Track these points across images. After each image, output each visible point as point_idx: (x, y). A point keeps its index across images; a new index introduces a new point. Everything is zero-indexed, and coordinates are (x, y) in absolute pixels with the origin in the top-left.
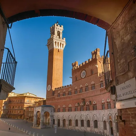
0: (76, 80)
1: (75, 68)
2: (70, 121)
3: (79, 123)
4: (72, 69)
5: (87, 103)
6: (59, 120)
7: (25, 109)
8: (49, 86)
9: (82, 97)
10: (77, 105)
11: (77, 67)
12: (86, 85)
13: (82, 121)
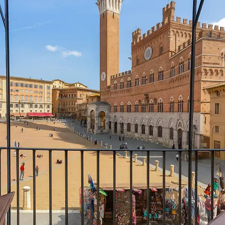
0: (138, 64)
1: (136, 41)
2: (129, 125)
4: (133, 43)
5: (151, 101)
6: (116, 124)
8: (103, 73)
9: (144, 91)
10: (137, 103)
11: (140, 38)
12: (151, 73)
13: (143, 126)
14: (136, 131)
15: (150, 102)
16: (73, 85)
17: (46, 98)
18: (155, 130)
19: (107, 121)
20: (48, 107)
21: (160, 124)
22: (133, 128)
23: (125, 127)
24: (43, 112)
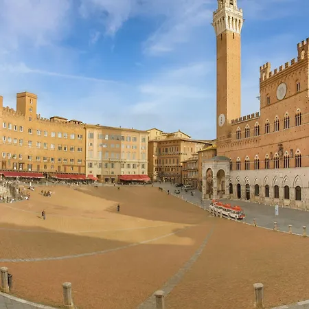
0: (268, 105)
1: (265, 77)
2: (257, 187)
3: (272, 191)
4: (261, 79)
5: (287, 153)
6: (239, 186)
7: (181, 164)
8: (222, 116)
9: (278, 140)
10: (268, 156)
11: (270, 73)
12: (285, 116)
13: (276, 188)
14: (267, 195)
15: (285, 155)
16: (173, 135)
17: (140, 154)
18: (292, 192)
19: (227, 184)
20: (143, 167)
21: (298, 184)
22: (262, 191)
23: (252, 190)
24: (137, 174)
